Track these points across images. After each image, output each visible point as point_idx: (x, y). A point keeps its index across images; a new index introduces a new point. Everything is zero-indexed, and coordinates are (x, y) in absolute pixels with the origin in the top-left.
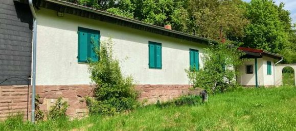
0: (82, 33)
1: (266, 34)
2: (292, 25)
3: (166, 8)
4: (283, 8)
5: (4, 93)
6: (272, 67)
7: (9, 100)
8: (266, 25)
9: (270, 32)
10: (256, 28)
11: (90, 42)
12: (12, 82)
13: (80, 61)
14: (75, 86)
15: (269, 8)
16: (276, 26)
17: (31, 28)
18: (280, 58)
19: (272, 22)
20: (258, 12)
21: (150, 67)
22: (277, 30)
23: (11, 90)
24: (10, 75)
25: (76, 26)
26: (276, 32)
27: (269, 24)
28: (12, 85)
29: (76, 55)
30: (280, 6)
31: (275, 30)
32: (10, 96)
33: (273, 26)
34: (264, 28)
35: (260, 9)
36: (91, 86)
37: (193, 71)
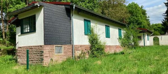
0: (85, 22)
1: (137, 21)
2: (148, 17)
3: (90, 8)
4: (143, 8)
5: (65, 48)
6: (149, 37)
7: (66, 51)
8: (137, 17)
9: (139, 20)
10: (132, 18)
11: (88, 26)
12: (66, 43)
13: (85, 34)
14: (84, 45)
15: (138, 8)
16: (141, 17)
17: (70, 19)
18: (151, 33)
19: (140, 16)
20: (133, 10)
21: (106, 37)
22: (142, 19)
23: (66, 47)
24: (65, 40)
25: (83, 18)
26: (141, 20)
27: (138, 16)
28: (67, 44)
29: (84, 32)
30: (142, 7)
31: (141, 19)
32: (66, 49)
33: (140, 18)
34: (136, 18)
35: (133, 9)
36: (89, 45)
37: (120, 39)
